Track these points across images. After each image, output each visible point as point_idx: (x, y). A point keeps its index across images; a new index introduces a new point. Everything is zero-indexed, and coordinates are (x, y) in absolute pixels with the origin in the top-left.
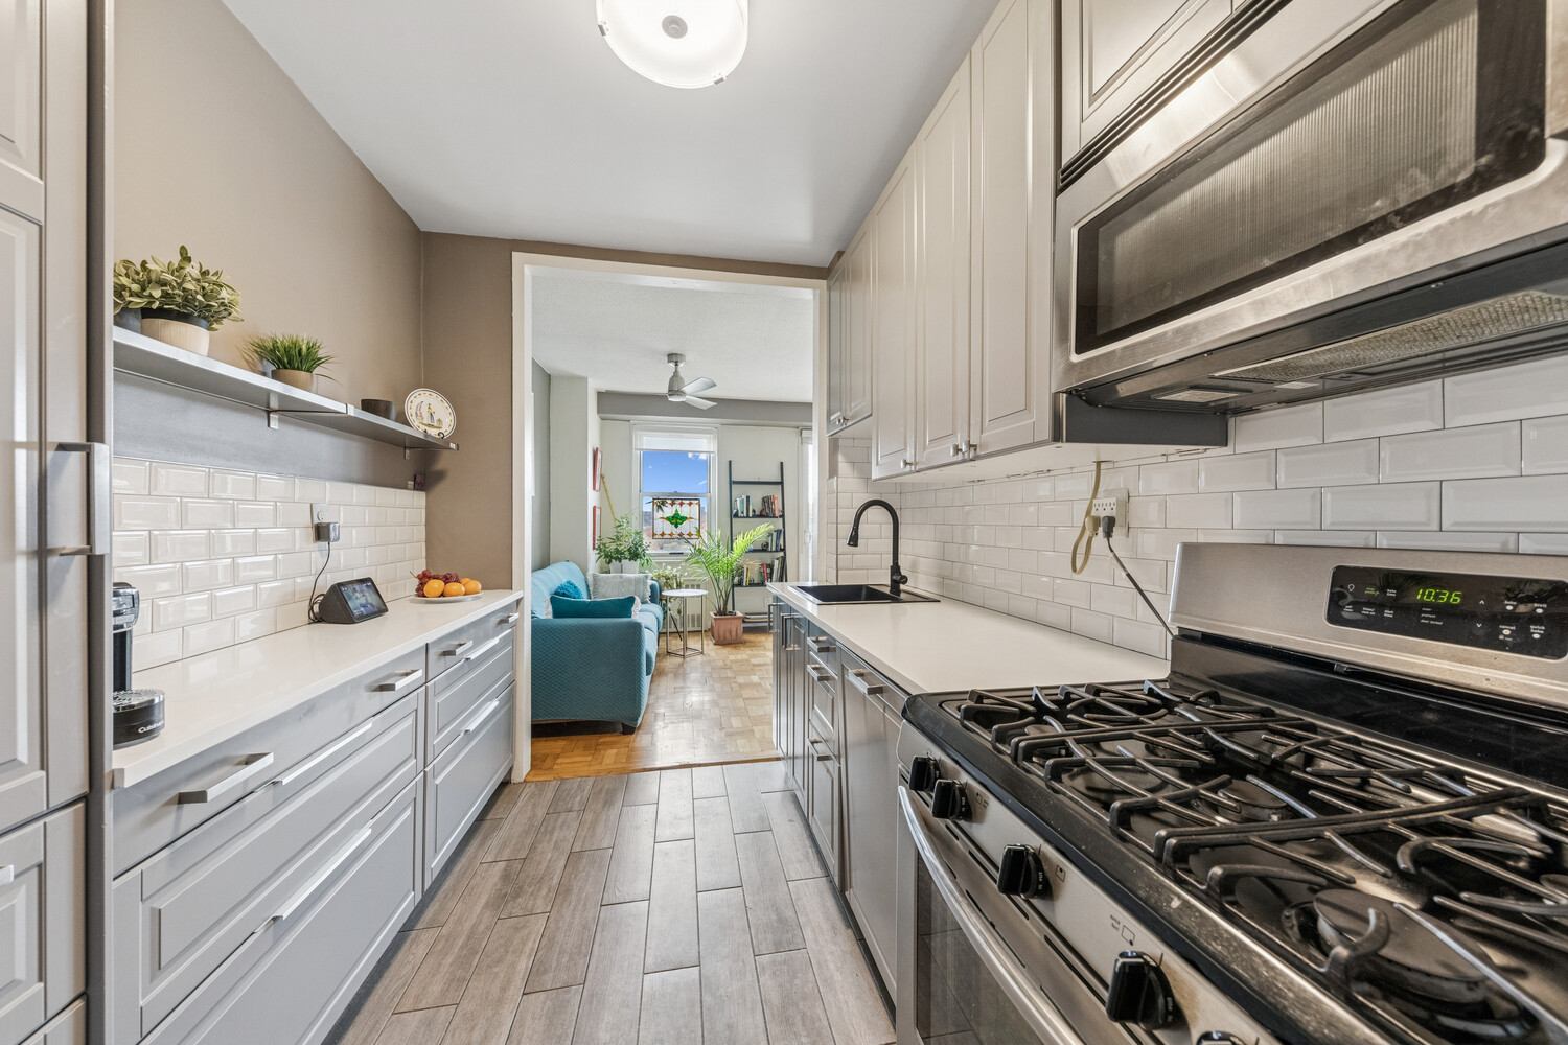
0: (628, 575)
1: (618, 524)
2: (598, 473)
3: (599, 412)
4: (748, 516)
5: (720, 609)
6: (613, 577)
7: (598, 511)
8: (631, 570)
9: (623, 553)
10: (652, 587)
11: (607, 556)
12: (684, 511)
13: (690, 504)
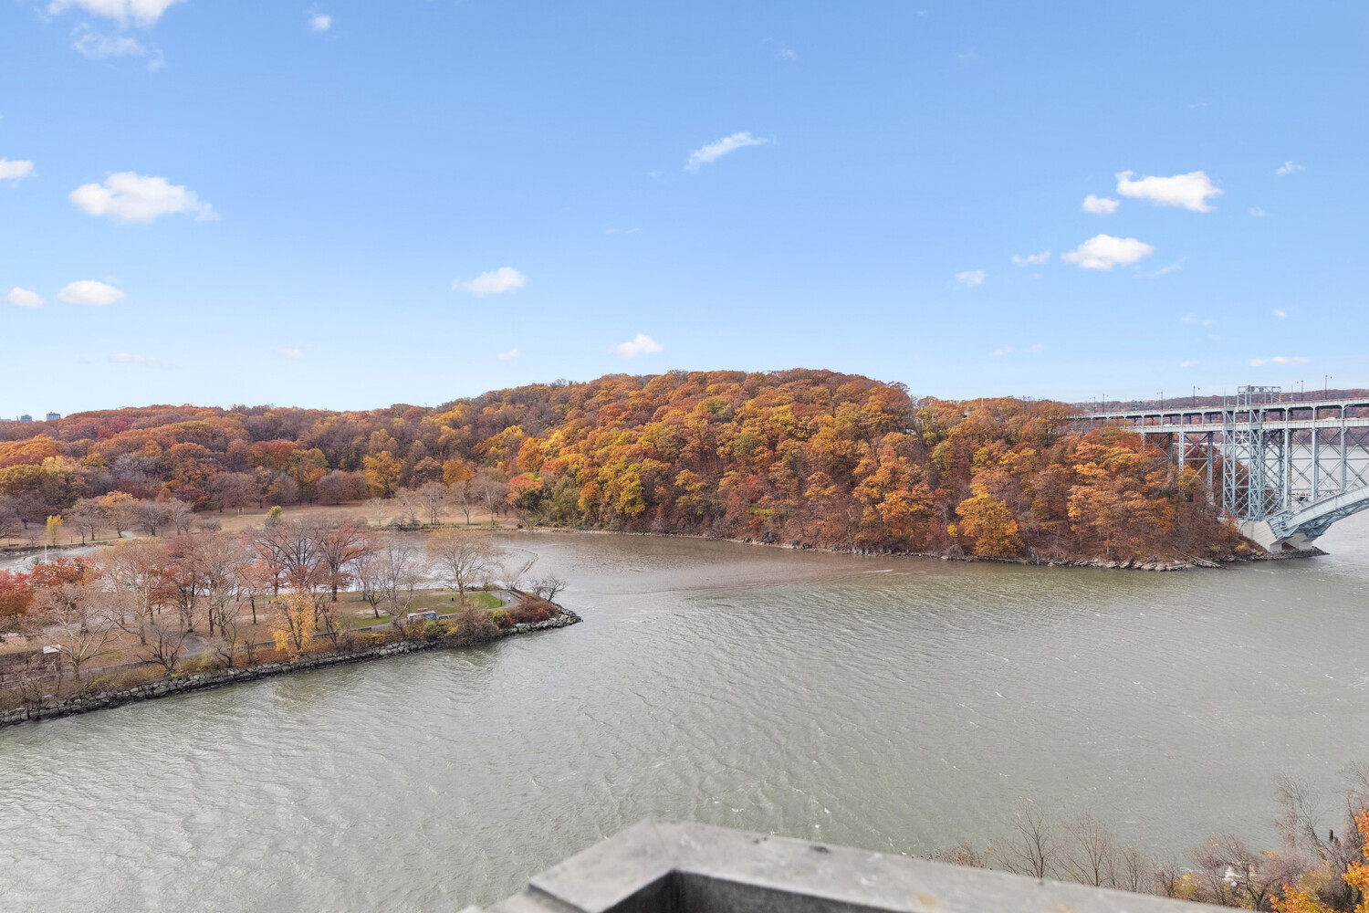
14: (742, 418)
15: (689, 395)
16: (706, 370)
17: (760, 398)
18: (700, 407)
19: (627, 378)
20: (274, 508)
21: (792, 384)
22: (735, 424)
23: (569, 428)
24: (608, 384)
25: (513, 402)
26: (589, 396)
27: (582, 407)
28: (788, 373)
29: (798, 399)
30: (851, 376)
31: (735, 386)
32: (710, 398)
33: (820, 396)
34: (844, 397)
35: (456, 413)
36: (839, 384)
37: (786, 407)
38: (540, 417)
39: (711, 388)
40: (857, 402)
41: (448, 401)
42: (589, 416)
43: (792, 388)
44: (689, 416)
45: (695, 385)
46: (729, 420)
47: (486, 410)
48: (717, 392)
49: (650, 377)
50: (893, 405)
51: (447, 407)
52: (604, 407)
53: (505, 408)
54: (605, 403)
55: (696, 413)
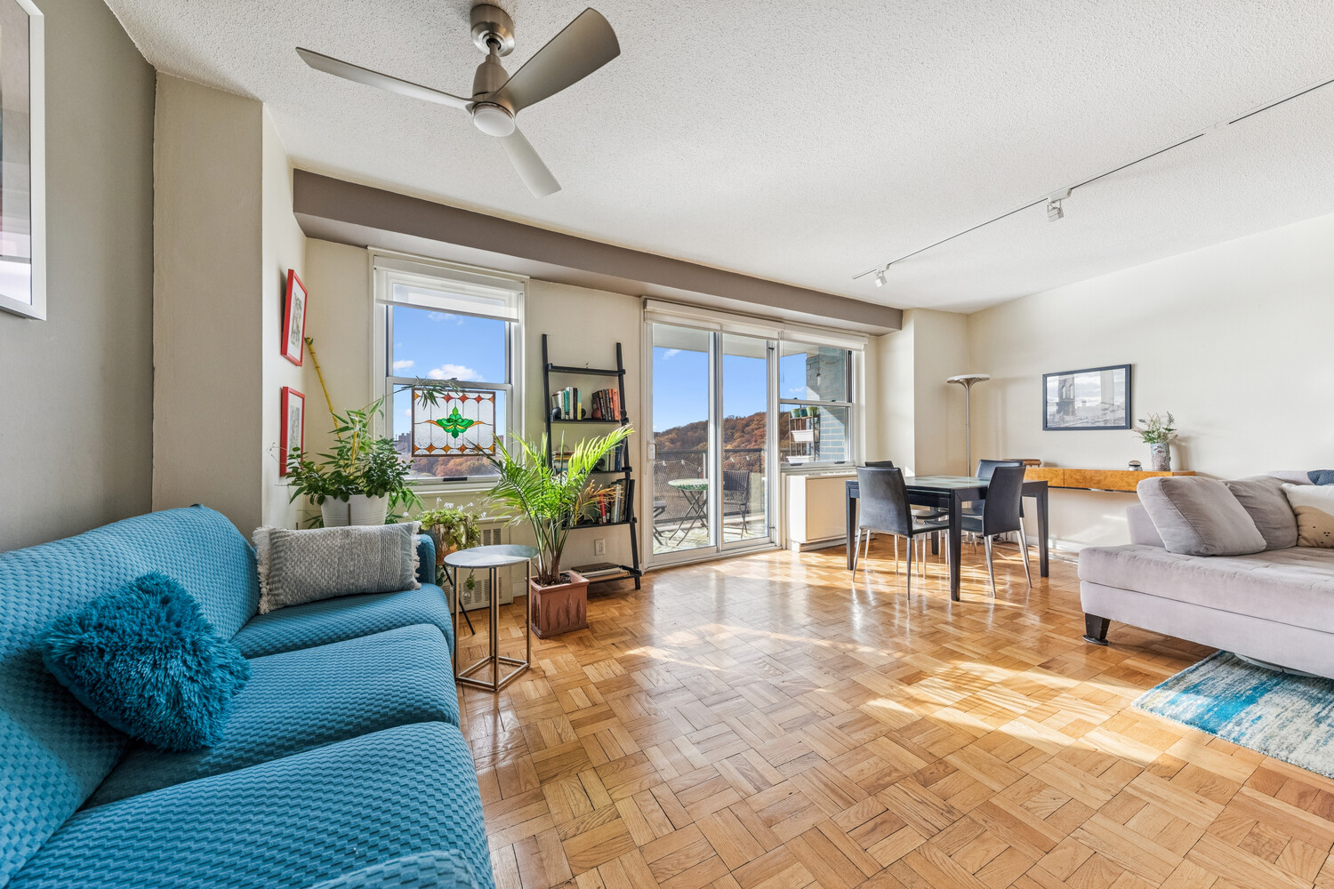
0: (364, 528)
1: (341, 425)
2: (295, 321)
3: (294, 211)
4: (575, 420)
5: (545, 572)
6: (325, 537)
7: (294, 402)
8: (372, 517)
9: (352, 482)
10: (422, 550)
11: (312, 488)
12: (468, 410)
13: (479, 399)
23: (735, 444)
24: (758, 418)
26: (747, 425)
27: (743, 432)
35: (673, 435)
42: (747, 436)
47: (689, 434)
51: (668, 432)
52: (756, 432)
54: (756, 429)
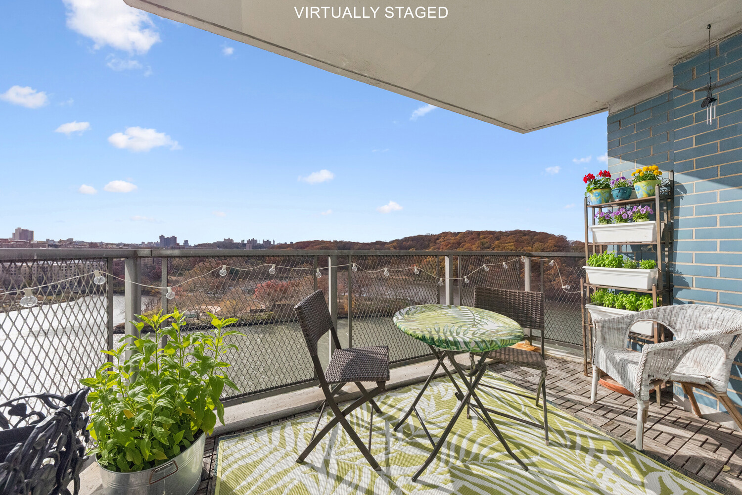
14: (494, 248)
15: (473, 239)
16: (480, 230)
17: (501, 240)
18: (478, 243)
19: (450, 233)
20: (344, 270)
21: (515, 235)
22: (491, 250)
25: (412, 241)
26: (437, 239)
27: (435, 243)
28: (513, 231)
29: (517, 241)
30: (540, 233)
31: (491, 236)
32: (481, 241)
33: (527, 240)
34: (537, 240)
35: (395, 244)
36: (535, 236)
37: (512, 244)
38: (421, 246)
39: (481, 237)
40: (543, 242)
41: (392, 240)
42: (437, 245)
43: (514, 237)
44: (474, 246)
45: (476, 236)
46: (489, 248)
47: (404, 243)
48: (484, 238)
49: (459, 233)
50: (559, 244)
52: (443, 243)
53: (410, 243)
54: (443, 241)
55: (476, 245)
